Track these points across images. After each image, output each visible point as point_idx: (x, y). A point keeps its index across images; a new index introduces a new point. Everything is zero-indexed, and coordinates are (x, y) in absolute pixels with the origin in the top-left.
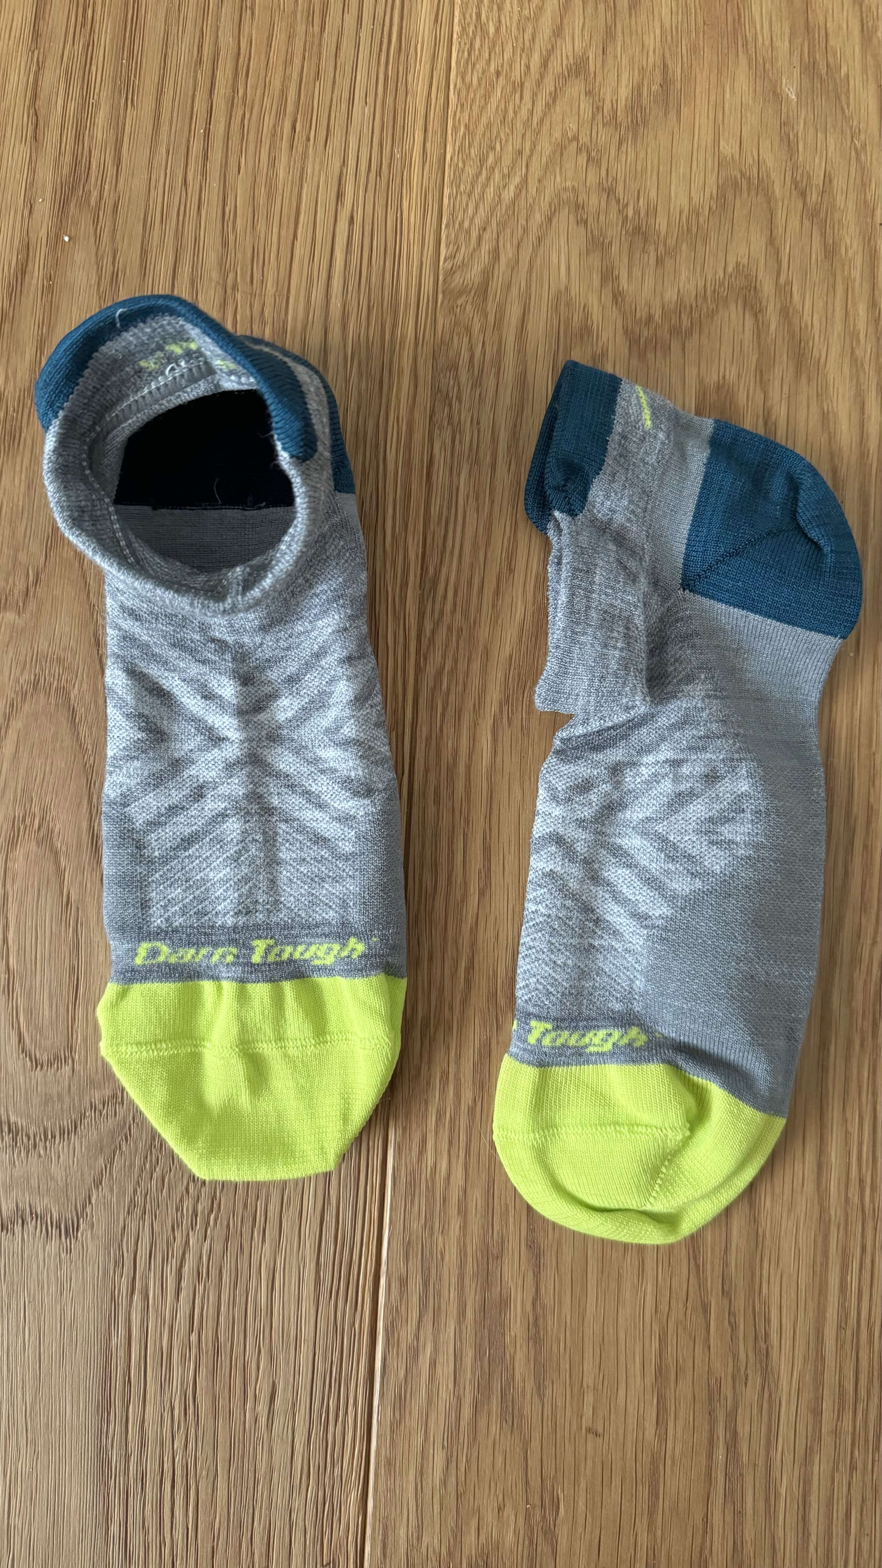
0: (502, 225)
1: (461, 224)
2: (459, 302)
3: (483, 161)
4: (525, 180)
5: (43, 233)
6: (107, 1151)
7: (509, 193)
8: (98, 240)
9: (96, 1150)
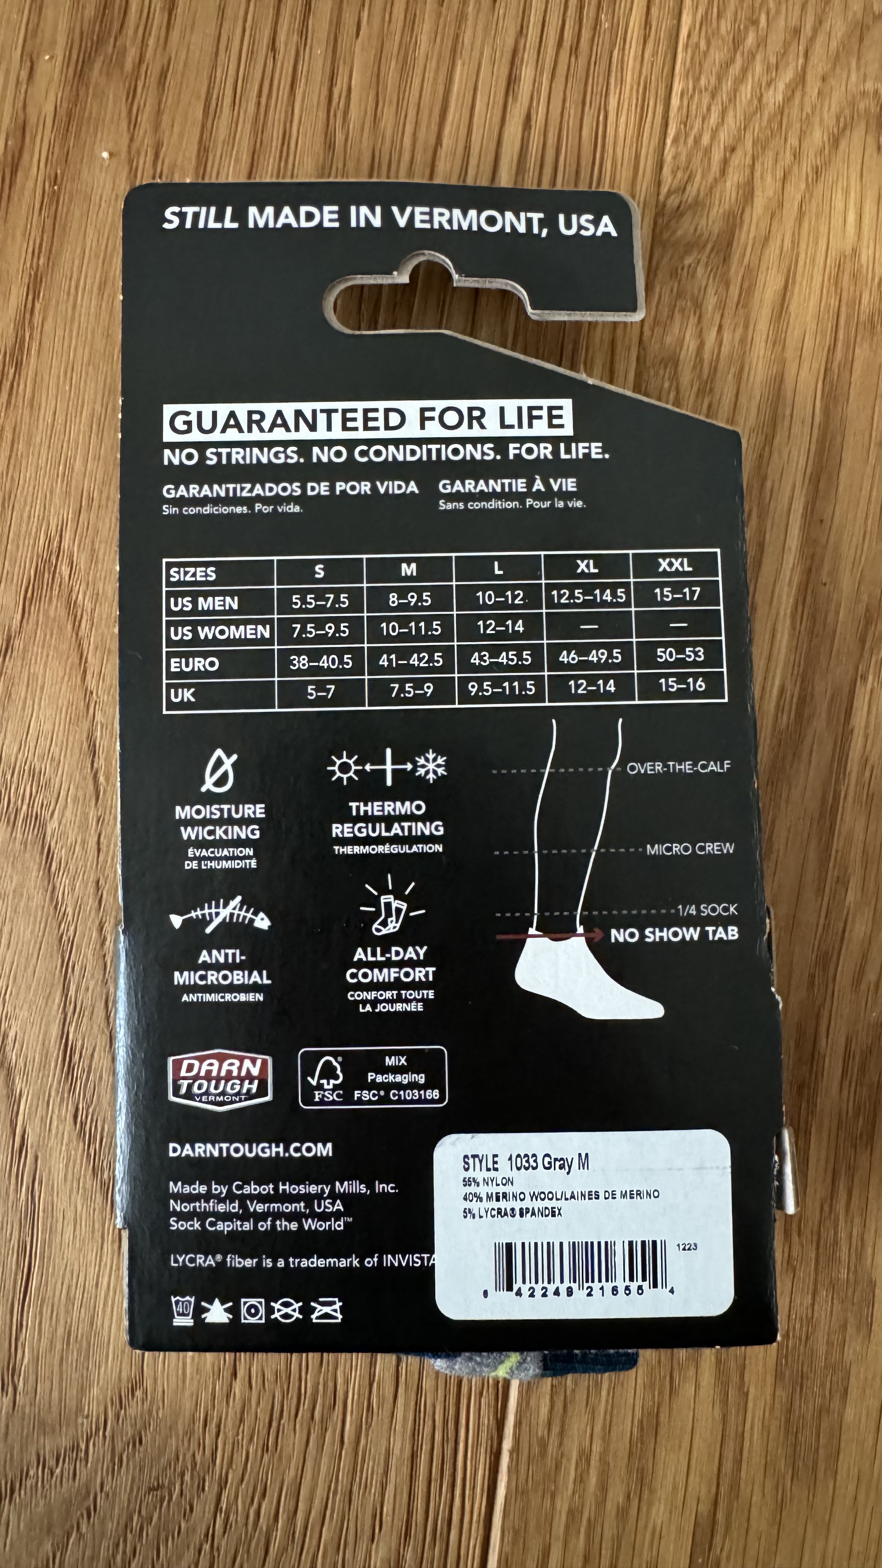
0: (761, 145)
1: (697, 141)
2: (688, 261)
3: (737, 43)
4: (801, 79)
5: (49, 108)
6: (58, 1531)
7: (774, 97)
8: (133, 124)
9: (41, 1530)
